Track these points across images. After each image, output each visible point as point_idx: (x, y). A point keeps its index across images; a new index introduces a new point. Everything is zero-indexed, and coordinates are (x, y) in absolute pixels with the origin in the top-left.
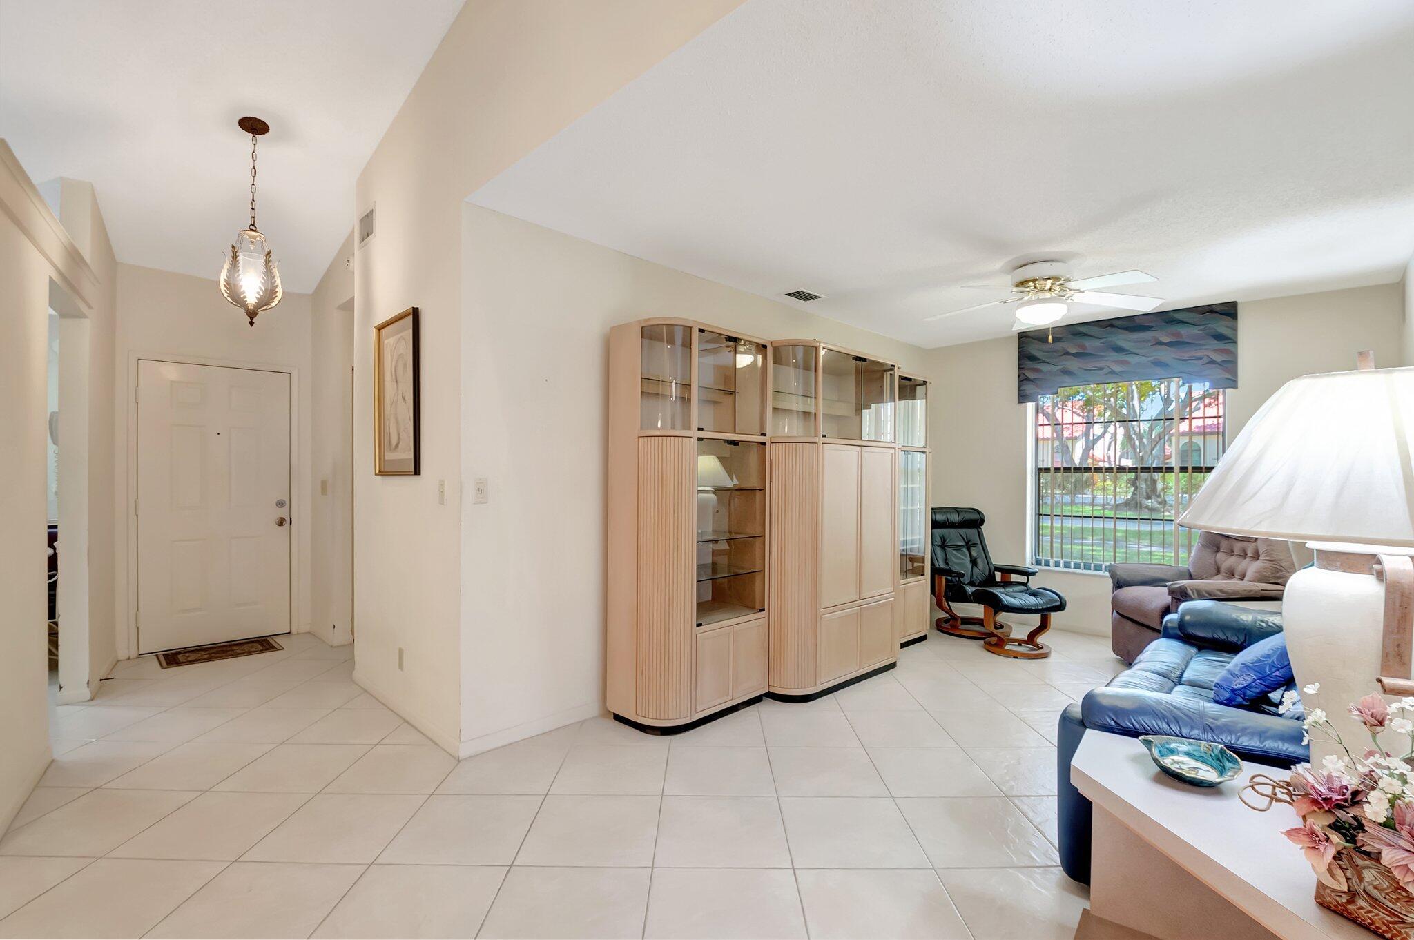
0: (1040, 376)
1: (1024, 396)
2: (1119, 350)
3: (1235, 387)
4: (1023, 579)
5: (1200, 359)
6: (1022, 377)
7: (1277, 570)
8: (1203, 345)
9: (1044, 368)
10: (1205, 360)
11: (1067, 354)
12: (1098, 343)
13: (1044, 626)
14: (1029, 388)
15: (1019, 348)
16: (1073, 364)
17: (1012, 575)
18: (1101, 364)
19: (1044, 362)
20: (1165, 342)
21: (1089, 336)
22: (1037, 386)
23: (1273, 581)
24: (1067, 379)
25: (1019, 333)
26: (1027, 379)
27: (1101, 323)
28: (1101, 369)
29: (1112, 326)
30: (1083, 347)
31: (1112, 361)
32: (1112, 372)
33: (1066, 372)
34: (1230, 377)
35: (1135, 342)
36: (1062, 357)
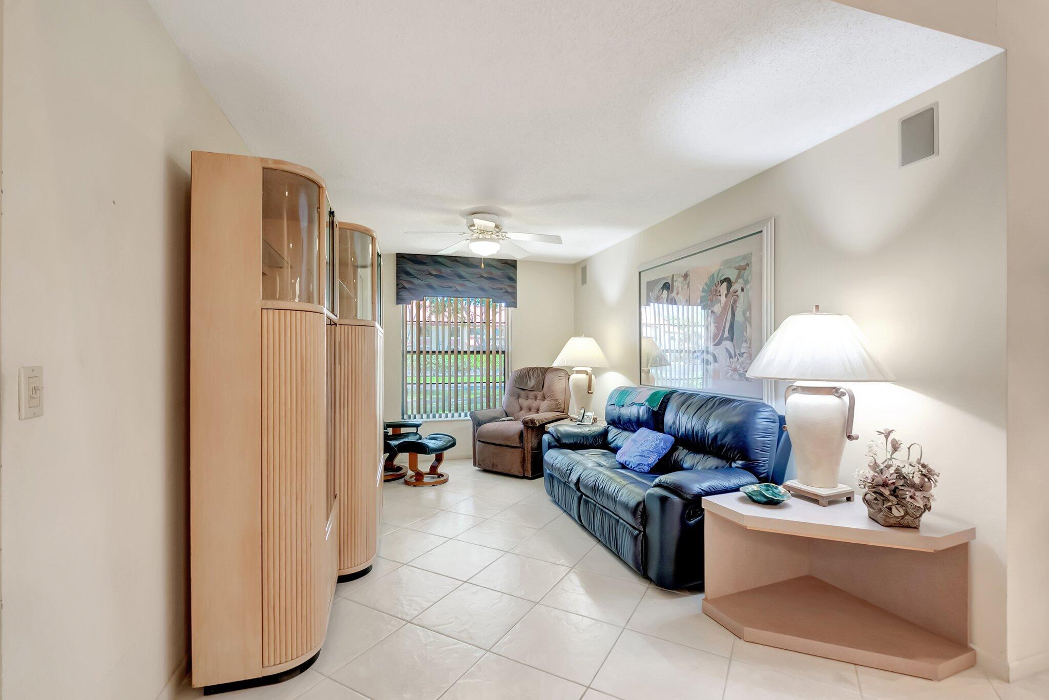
0: (412, 287)
1: (401, 299)
2: (460, 277)
3: (516, 307)
4: (414, 430)
5: (501, 289)
6: (400, 286)
7: (558, 405)
8: (503, 282)
9: (416, 281)
10: (504, 291)
11: (431, 274)
12: (448, 270)
13: (439, 459)
14: (405, 294)
15: (397, 265)
16: (434, 282)
17: (402, 428)
18: (450, 285)
19: (415, 277)
20: (485, 276)
21: (444, 265)
22: (411, 293)
23: (556, 410)
24: (430, 291)
25: (397, 254)
26: (404, 288)
27: (451, 258)
28: (451, 287)
29: (457, 261)
30: (441, 272)
31: (456, 284)
32: (457, 291)
33: (430, 286)
34: (514, 301)
35: (469, 274)
36: (427, 276)
